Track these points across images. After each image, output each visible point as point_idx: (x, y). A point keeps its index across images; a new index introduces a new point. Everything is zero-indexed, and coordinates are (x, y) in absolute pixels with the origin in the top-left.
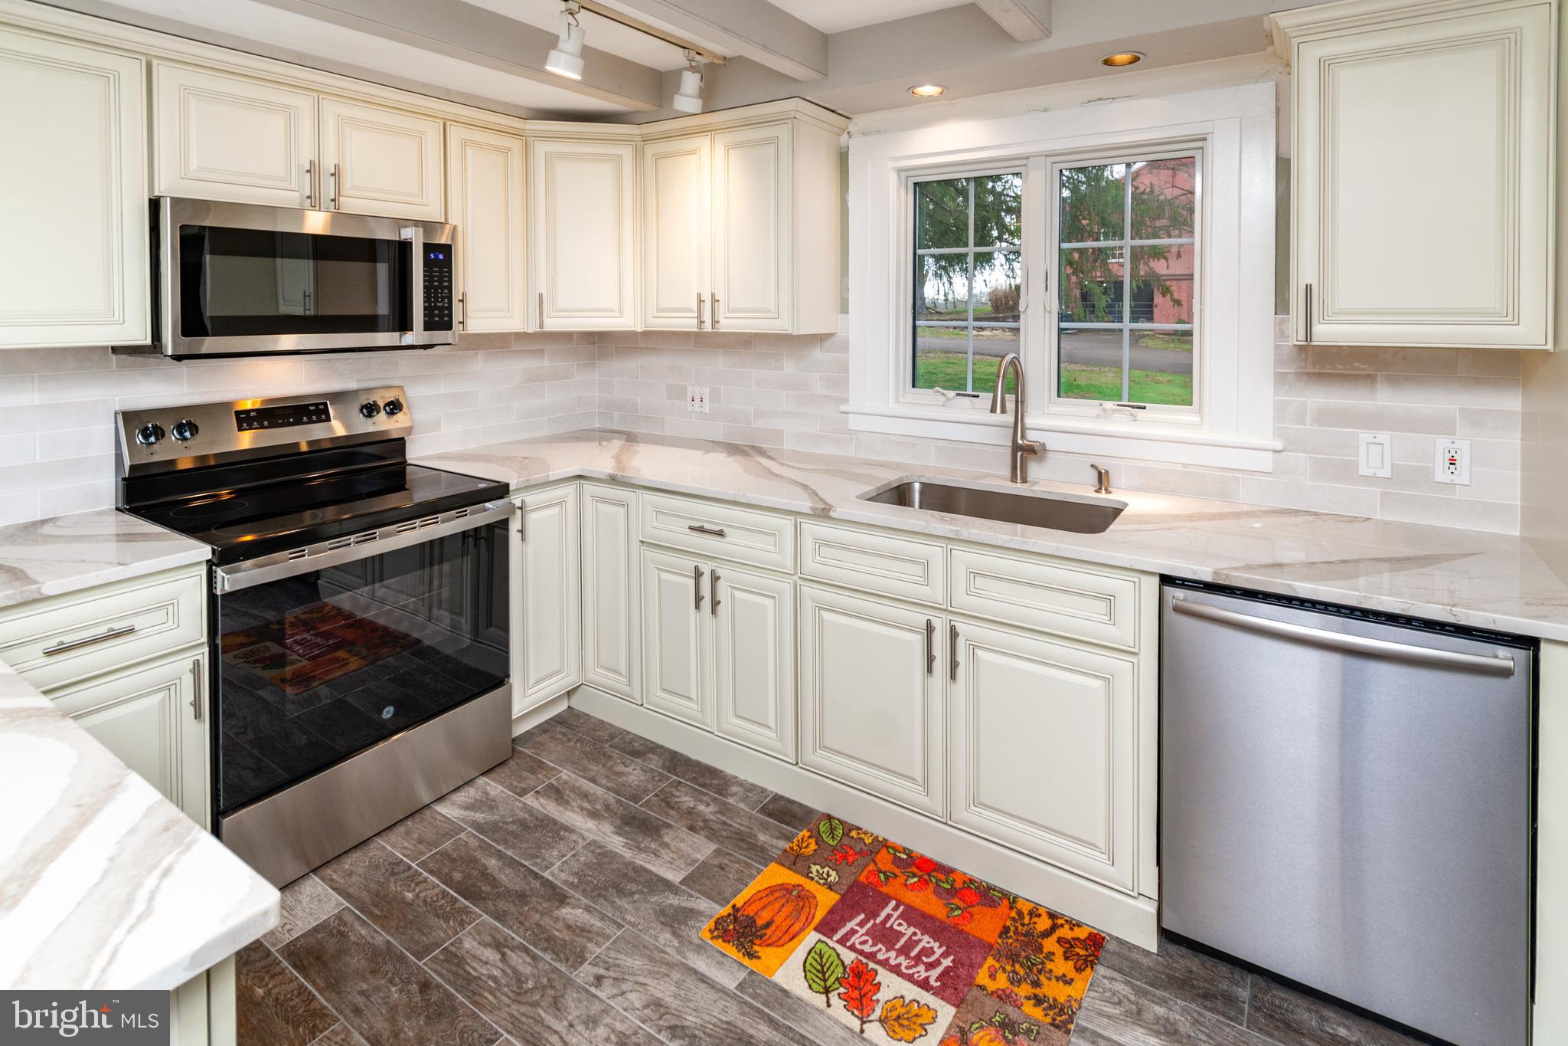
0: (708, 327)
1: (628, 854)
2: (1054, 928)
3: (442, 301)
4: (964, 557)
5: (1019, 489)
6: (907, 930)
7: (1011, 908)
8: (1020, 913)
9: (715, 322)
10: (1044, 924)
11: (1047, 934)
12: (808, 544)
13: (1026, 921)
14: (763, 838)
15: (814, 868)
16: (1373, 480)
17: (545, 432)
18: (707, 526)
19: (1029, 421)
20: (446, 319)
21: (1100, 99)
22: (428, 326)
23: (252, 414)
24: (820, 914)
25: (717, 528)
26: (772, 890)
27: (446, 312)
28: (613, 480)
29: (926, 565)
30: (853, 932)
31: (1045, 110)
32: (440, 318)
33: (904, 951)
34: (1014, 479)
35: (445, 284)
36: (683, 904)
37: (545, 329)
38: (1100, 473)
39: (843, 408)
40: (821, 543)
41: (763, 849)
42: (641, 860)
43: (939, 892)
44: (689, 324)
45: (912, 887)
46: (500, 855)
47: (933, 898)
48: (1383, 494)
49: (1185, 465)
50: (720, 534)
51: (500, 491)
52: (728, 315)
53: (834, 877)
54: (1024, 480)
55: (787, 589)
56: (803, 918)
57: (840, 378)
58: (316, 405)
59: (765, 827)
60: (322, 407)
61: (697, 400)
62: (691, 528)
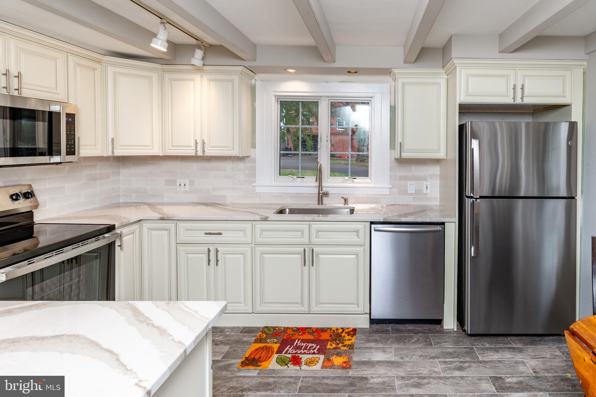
0: (200, 153)
3: (71, 141)
4: (315, 226)
5: (321, 207)
9: (204, 151)
12: (258, 231)
14: (245, 339)
15: (268, 341)
16: (411, 194)
18: (212, 232)
19: (323, 185)
20: (73, 150)
22: (68, 153)
25: (218, 232)
27: (72, 146)
28: (162, 219)
29: (302, 231)
32: (71, 151)
34: (319, 204)
35: (72, 133)
37: (115, 155)
38: (345, 199)
39: (253, 184)
40: (262, 231)
41: (247, 342)
44: (192, 153)
45: (301, 335)
47: (309, 335)
48: (413, 198)
49: (367, 195)
51: (111, 228)
52: (209, 149)
53: (275, 340)
54: (322, 204)
55: (248, 249)
57: (253, 173)
61: (182, 185)
62: (206, 234)
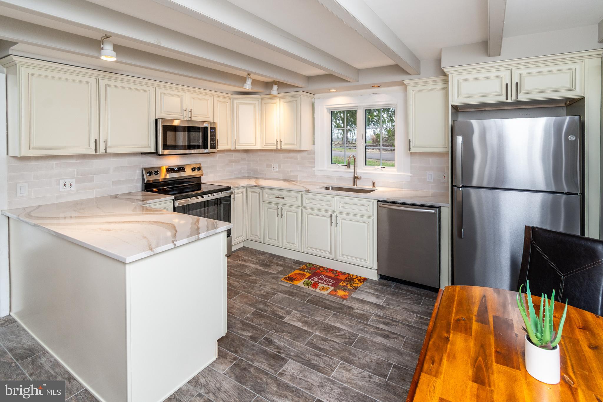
0: (279, 148)
1: (263, 270)
2: (357, 278)
3: (213, 142)
4: (340, 199)
5: (355, 187)
6: (325, 278)
7: (349, 275)
8: (350, 276)
9: (281, 147)
10: (355, 277)
11: (355, 278)
12: (304, 199)
13: (351, 277)
14: (294, 267)
15: (306, 271)
16: (430, 182)
17: (233, 177)
18: (280, 197)
21: (373, 94)
22: (211, 148)
23: (169, 169)
24: (307, 277)
25: (282, 197)
26: (296, 274)
27: (214, 144)
28: (256, 186)
29: (331, 202)
30: (314, 279)
31: (361, 95)
32: (213, 147)
33: (325, 281)
34: (354, 185)
35: (214, 137)
36: (277, 276)
37: (236, 149)
38: (373, 183)
39: (313, 169)
40: (307, 198)
41: (294, 268)
42: (266, 270)
43: (333, 273)
44: (274, 147)
45: (327, 273)
46: (234, 270)
47: (332, 274)
48: (432, 185)
50: (283, 198)
51: (229, 188)
52: (284, 145)
53: (310, 271)
54: (356, 185)
55: (300, 210)
56: (303, 277)
57: (313, 161)
58: (182, 168)
59: (295, 265)
60: (183, 168)
61: (275, 168)
62: (276, 197)
